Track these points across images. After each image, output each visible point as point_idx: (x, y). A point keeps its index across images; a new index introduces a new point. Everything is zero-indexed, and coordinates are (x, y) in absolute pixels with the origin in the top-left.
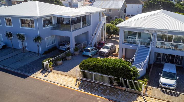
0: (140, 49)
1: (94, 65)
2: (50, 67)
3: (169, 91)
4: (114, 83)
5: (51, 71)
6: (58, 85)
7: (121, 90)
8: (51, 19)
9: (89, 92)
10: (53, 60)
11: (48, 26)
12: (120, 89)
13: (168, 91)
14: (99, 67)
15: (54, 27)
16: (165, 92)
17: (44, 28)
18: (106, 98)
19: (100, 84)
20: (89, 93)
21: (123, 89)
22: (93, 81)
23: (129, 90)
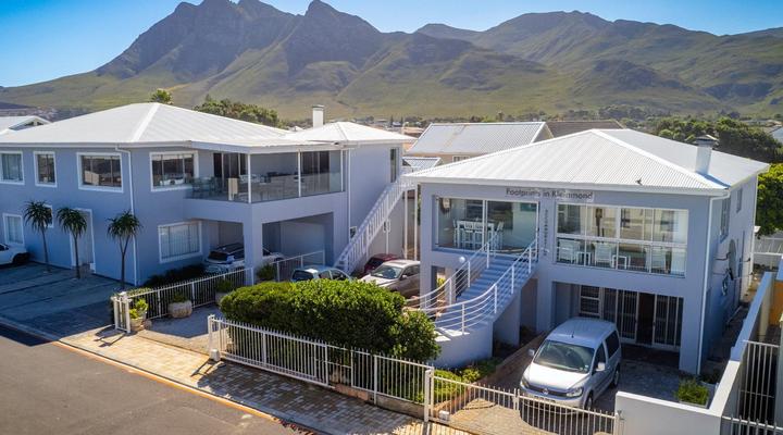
0: (490, 268)
1: (266, 301)
2: (132, 316)
3: (521, 399)
4: (330, 373)
5: (133, 332)
6: (131, 370)
7: (356, 399)
8: (190, 161)
9: (227, 396)
10: (156, 298)
11: (173, 183)
12: (349, 397)
13: (516, 400)
14: (284, 307)
15: (198, 191)
16: (506, 400)
17: (153, 190)
18: (276, 417)
19: (284, 376)
20: (225, 400)
21: (364, 394)
22: (264, 365)
23: (382, 401)
